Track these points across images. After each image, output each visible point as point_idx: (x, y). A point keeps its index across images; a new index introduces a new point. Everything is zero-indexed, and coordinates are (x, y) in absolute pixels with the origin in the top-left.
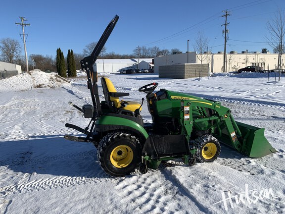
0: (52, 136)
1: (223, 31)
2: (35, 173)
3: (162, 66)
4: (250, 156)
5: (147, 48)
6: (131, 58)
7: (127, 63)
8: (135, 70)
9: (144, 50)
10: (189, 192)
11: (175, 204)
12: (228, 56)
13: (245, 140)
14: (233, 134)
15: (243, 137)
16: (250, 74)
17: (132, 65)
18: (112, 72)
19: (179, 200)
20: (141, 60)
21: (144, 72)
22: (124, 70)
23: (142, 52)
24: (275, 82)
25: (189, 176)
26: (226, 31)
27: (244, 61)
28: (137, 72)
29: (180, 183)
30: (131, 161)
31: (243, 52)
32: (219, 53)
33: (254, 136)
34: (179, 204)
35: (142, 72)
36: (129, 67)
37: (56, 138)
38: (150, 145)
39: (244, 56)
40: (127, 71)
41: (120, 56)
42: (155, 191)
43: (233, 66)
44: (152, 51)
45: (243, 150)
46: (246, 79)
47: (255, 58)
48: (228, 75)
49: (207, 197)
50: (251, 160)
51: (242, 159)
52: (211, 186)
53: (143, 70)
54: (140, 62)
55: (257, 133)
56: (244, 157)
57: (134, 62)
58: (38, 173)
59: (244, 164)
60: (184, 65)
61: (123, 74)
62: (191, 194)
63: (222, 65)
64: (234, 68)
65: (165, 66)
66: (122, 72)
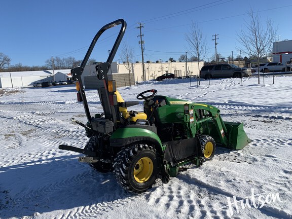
0: (14, 166)
1: (139, 42)
2: (38, 213)
3: (87, 77)
4: (237, 149)
5: (61, 59)
6: (44, 69)
7: (40, 76)
8: (52, 82)
9: (58, 60)
10: (220, 189)
11: (218, 204)
12: (146, 65)
13: (230, 136)
14: (222, 132)
15: (228, 133)
16: (172, 81)
17: (46, 77)
18: (22, 86)
19: (218, 199)
20: (56, 72)
21: (62, 84)
22: (38, 83)
23: (55, 62)
24: (197, 86)
25: (207, 176)
26: (142, 42)
27: (160, 70)
28: (54, 85)
29: (204, 184)
30: (152, 173)
31: (157, 62)
32: (137, 62)
33: (237, 130)
34: (221, 203)
35: (60, 84)
36: (43, 80)
37: (22, 167)
38: (169, 152)
39: (159, 65)
40: (42, 84)
41: (29, 67)
42: (189, 197)
43: (151, 74)
44: (67, 61)
45: (230, 145)
46: (170, 85)
47: (167, 66)
48: (153, 83)
49: (238, 190)
50: (239, 152)
51: (231, 152)
52: (233, 180)
53: (60, 81)
54: (55, 73)
55: (239, 128)
56: (231, 151)
57: (48, 74)
58: (41, 213)
59: (236, 157)
60: (112, 75)
61: (38, 87)
62: (224, 191)
63: (142, 74)
64: (152, 76)
65: (91, 77)
66: (36, 85)
